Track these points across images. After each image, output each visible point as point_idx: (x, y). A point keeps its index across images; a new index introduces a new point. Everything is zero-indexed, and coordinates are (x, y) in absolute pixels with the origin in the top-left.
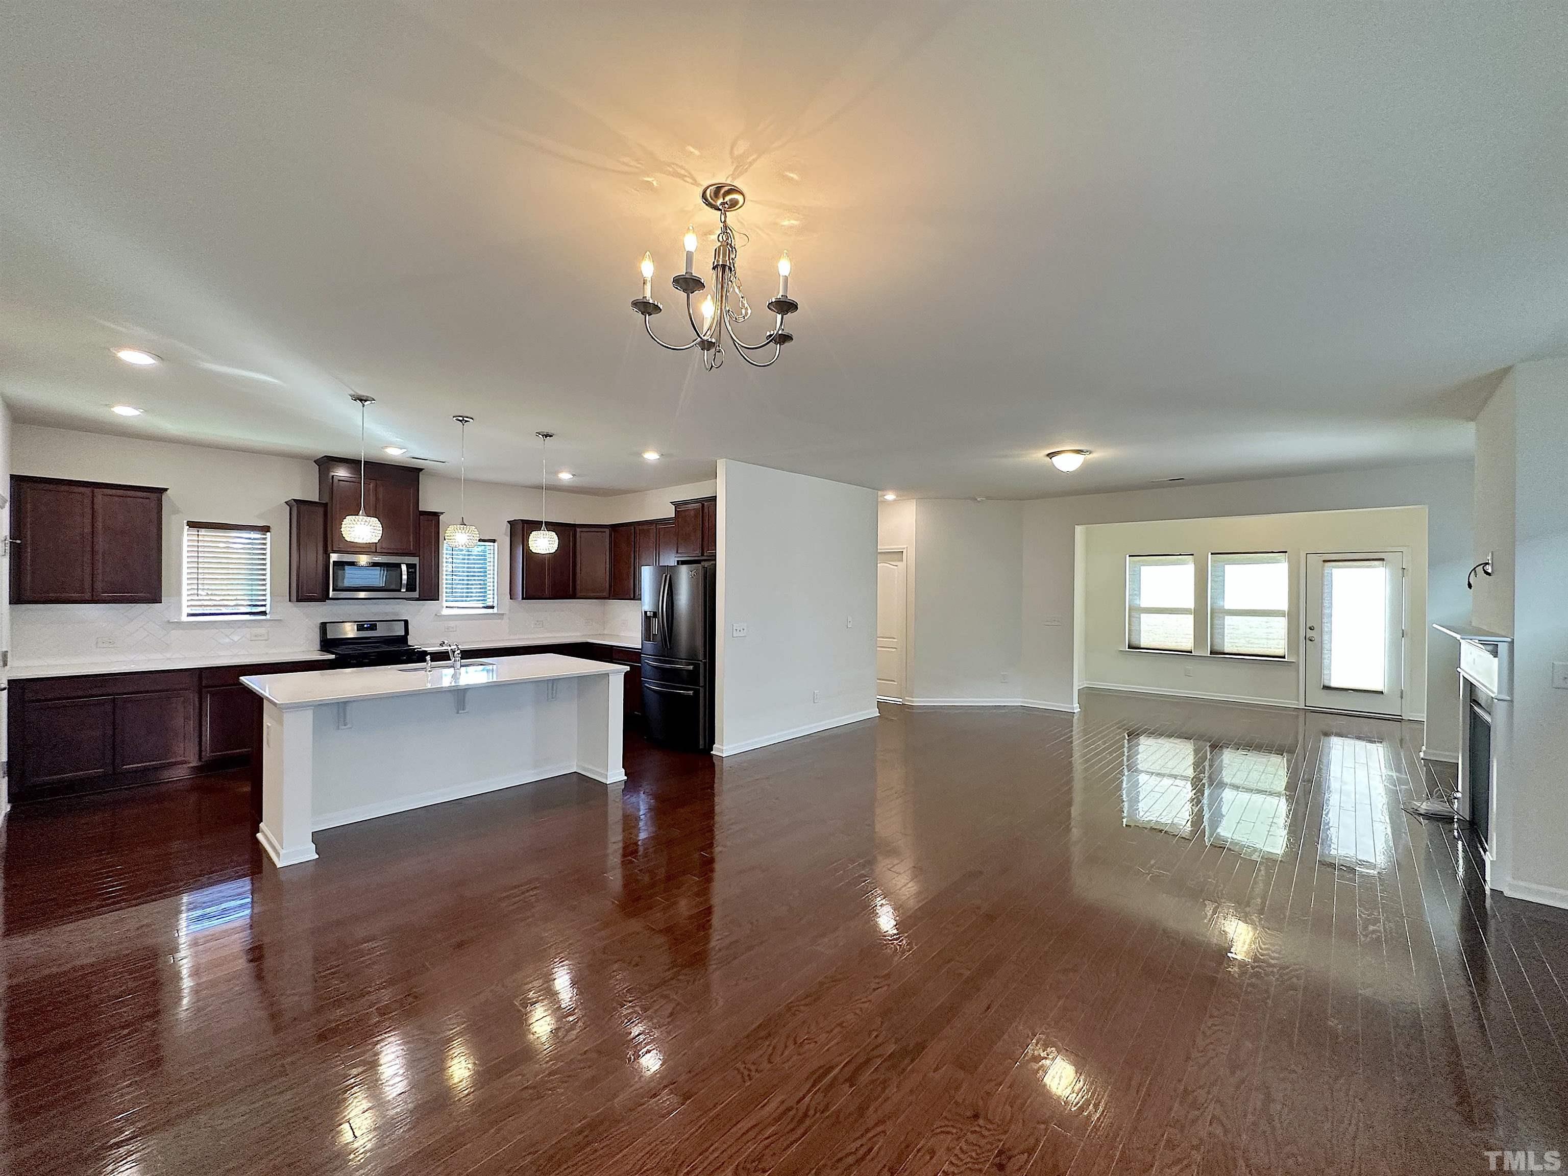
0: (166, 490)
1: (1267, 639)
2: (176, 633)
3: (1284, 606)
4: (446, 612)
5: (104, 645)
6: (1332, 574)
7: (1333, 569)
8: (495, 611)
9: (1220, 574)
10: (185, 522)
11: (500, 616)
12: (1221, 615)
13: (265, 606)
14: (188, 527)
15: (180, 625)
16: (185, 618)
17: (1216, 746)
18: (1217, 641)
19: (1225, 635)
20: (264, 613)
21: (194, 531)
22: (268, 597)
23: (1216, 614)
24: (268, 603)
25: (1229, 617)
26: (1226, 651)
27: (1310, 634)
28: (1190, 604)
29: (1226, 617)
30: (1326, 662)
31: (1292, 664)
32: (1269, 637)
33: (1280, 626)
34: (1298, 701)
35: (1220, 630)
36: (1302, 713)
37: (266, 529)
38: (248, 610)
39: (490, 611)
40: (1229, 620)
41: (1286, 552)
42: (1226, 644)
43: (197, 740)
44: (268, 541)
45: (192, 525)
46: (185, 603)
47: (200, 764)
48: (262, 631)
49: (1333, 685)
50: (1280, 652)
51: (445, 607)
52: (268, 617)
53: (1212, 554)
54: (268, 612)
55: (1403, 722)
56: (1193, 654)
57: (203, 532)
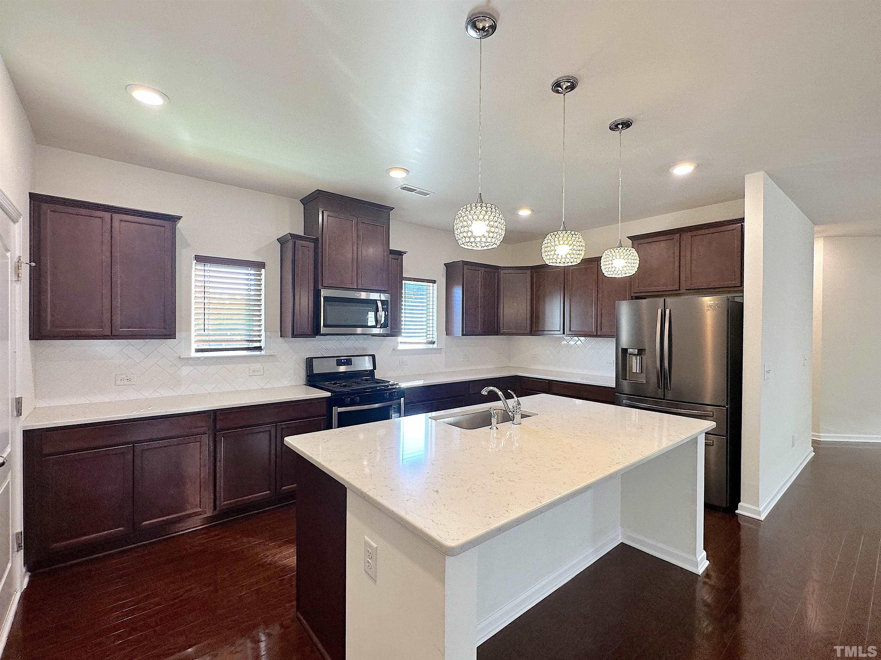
0: (179, 218)
2: (186, 371)
4: (401, 347)
5: (122, 383)
8: (435, 346)
10: (193, 255)
11: (439, 350)
13: (260, 341)
14: (195, 261)
15: (189, 360)
16: (194, 354)
20: (259, 348)
21: (200, 267)
22: (263, 333)
24: (263, 338)
37: (260, 265)
38: (246, 345)
39: (431, 346)
43: (211, 488)
44: (263, 277)
45: (199, 259)
46: (193, 339)
47: (215, 513)
48: (257, 366)
51: (399, 343)
52: (263, 352)
54: (262, 348)
57: (208, 267)
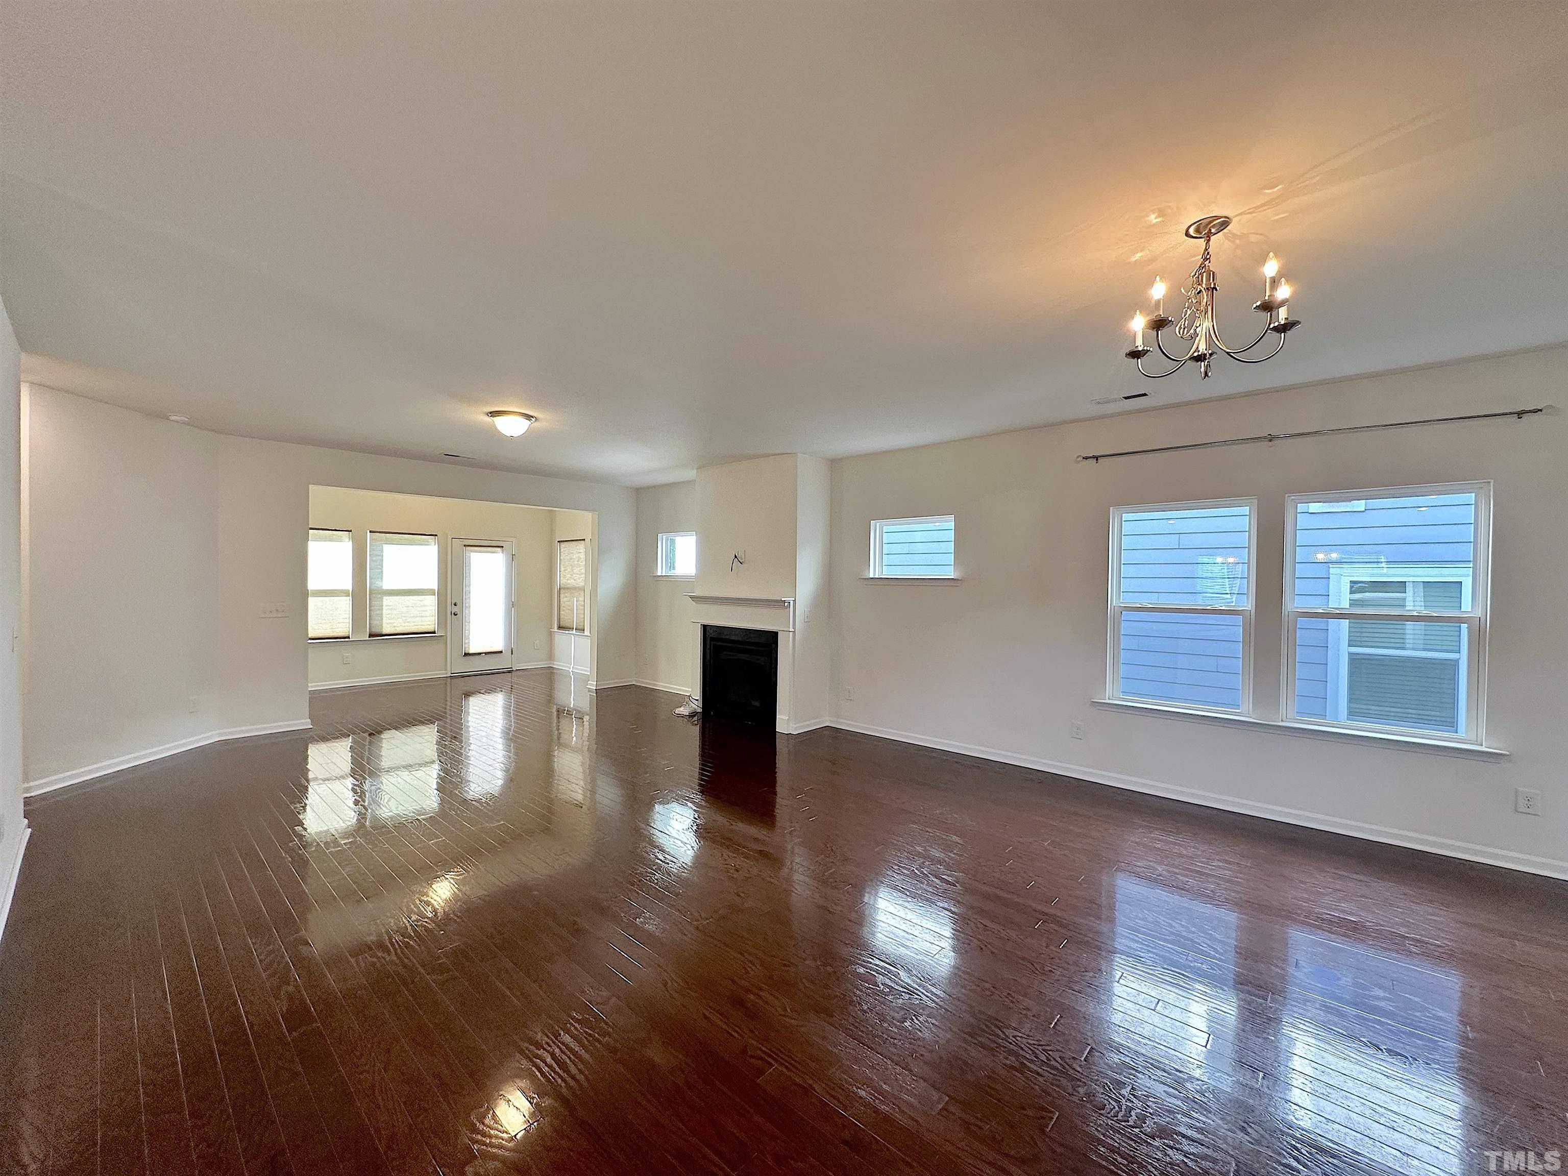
1: (422, 617)
3: (435, 586)
6: (470, 557)
7: (472, 553)
9: (377, 553)
12: (380, 596)
17: (375, 732)
18: (374, 622)
19: (384, 615)
23: (374, 595)
25: (388, 598)
26: (385, 632)
27: (455, 609)
28: (348, 585)
29: (385, 598)
30: (466, 633)
31: (442, 638)
32: (423, 615)
33: (431, 603)
34: (446, 670)
35: (378, 612)
36: (449, 680)
40: (387, 601)
41: (436, 535)
42: (384, 625)
49: (471, 651)
50: (430, 628)
53: (370, 532)
55: (513, 673)
56: (351, 640)
